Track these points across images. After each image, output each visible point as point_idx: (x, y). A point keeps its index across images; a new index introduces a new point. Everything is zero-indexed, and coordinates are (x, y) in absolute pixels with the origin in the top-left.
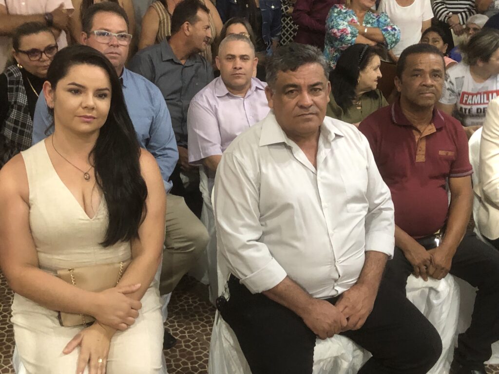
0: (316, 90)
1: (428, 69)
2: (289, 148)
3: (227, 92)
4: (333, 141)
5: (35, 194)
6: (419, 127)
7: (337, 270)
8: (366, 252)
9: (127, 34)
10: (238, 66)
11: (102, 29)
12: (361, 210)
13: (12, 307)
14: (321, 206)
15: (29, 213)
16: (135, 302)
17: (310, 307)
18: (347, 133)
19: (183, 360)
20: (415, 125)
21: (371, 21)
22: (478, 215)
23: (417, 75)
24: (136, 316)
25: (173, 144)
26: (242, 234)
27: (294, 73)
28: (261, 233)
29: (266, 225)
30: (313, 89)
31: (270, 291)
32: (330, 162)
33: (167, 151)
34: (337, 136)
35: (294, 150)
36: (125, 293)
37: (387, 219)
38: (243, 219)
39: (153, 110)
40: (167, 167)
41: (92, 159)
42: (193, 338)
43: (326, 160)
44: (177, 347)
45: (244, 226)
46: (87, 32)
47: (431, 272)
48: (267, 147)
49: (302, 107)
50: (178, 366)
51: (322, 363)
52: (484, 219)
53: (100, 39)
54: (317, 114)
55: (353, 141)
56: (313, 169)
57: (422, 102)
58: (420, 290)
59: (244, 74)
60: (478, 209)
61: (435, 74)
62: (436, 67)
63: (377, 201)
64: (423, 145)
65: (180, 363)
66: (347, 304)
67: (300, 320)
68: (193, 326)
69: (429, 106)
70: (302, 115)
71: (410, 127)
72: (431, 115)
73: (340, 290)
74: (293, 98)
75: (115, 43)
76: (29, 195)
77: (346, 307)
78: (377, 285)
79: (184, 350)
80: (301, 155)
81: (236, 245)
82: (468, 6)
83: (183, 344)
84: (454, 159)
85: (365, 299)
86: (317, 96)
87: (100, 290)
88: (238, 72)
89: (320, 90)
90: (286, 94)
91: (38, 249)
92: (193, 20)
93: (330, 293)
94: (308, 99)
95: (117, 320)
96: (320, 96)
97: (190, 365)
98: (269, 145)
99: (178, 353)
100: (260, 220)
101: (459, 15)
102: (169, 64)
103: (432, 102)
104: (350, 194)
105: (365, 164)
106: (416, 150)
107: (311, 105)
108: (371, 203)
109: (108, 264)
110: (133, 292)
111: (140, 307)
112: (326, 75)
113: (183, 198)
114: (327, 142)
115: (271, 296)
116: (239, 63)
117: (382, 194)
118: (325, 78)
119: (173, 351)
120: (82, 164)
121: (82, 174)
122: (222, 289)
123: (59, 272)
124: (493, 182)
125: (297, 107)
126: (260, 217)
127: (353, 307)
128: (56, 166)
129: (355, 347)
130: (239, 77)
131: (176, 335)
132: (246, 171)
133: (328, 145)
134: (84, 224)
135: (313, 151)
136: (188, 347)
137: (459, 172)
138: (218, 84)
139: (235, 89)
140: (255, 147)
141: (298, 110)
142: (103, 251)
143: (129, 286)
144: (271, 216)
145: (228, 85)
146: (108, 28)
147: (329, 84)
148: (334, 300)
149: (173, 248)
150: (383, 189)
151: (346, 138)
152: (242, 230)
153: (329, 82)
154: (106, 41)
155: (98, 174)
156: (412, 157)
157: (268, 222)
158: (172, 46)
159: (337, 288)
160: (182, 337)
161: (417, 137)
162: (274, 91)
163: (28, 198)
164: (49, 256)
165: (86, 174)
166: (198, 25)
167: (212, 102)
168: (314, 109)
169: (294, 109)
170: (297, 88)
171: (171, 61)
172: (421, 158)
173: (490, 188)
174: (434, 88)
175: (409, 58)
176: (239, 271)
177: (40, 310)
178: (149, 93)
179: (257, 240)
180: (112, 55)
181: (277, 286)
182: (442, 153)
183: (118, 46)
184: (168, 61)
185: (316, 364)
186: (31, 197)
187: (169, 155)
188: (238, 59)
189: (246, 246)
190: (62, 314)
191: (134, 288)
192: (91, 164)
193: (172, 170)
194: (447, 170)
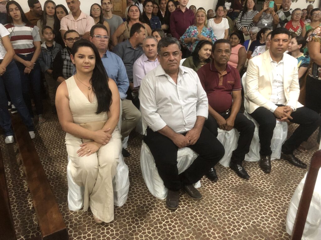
0: (176, 54)
1: (224, 49)
2: (166, 77)
3: (148, 59)
4: (183, 74)
5: (71, 95)
6: (220, 72)
7: (185, 121)
8: (197, 116)
9: (107, 36)
10: (151, 49)
11: (98, 35)
12: (194, 100)
13: (65, 138)
14: (179, 98)
15: (69, 102)
16: (109, 135)
17: (175, 137)
18: (189, 72)
19: (133, 161)
20: (219, 71)
21: (205, 31)
22: (246, 105)
23: (220, 52)
24: (109, 140)
25: (127, 80)
26: (149, 109)
27: (167, 48)
28: (157, 109)
29: (158, 106)
30: (175, 53)
31: (160, 130)
32: (182, 82)
33: (125, 83)
34: (185, 72)
35: (168, 77)
36: (105, 132)
37: (205, 105)
38: (150, 104)
39: (119, 66)
40: (125, 89)
41: (91, 82)
42: (137, 153)
43: (180, 81)
44: (130, 157)
45: (151, 106)
46: (92, 36)
47: (226, 128)
48: (158, 77)
49: (170, 61)
50: (131, 163)
51: (181, 158)
52: (248, 106)
53: (97, 39)
54: (176, 63)
55: (192, 75)
56: (175, 84)
57: (221, 63)
58: (221, 133)
59: (154, 52)
60: (246, 103)
61: (227, 51)
62: (227, 49)
63: (201, 98)
64: (222, 79)
65: (132, 162)
66: (190, 135)
67: (172, 141)
68: (137, 149)
69: (224, 64)
70: (171, 64)
71: (217, 72)
72: (226, 67)
73: (187, 130)
74: (167, 58)
75: (103, 40)
76: (68, 95)
77: (189, 136)
78: (201, 129)
79: (133, 158)
80: (171, 79)
81: (148, 113)
82: (250, 23)
83: (133, 155)
84: (234, 84)
85: (197, 133)
86: (176, 56)
87: (96, 131)
88: (151, 51)
89: (177, 54)
90: (165, 56)
91: (73, 116)
92: (139, 31)
93: (183, 130)
94: (173, 57)
95: (102, 141)
96: (177, 57)
97: (135, 163)
98: (159, 76)
99: (131, 159)
100: (156, 105)
101: (246, 27)
102: (129, 49)
103: (225, 62)
104: (189, 94)
105: (196, 83)
106: (219, 81)
107: (174, 60)
108: (199, 99)
109: (99, 121)
110: (108, 131)
111: (111, 137)
112: (179, 48)
113: (131, 101)
114: (181, 74)
115: (160, 132)
116: (151, 48)
117: (203, 95)
118: (179, 50)
119: (129, 158)
120: (87, 84)
121: (88, 88)
122: (144, 132)
123: (81, 125)
124: (250, 92)
125: (169, 61)
126: (157, 103)
127: (192, 137)
128: (78, 85)
129: (194, 153)
130: (152, 53)
131: (131, 152)
132: (151, 86)
133: (181, 76)
134: (89, 105)
135: (176, 79)
136: (135, 156)
137: (237, 89)
138: (144, 56)
139: (150, 59)
140: (154, 77)
141: (169, 62)
142: (97, 116)
143: (106, 129)
144: (160, 103)
145: (148, 57)
146: (100, 34)
147: (181, 53)
148: (185, 134)
149: (128, 119)
150: (204, 93)
151: (189, 74)
152: (150, 108)
153: (181, 52)
154: (100, 39)
155: (93, 87)
156: (218, 83)
157: (159, 105)
158: (131, 42)
159: (185, 129)
160: (132, 153)
161: (220, 76)
162: (160, 55)
163: (68, 97)
164: (77, 118)
165: (89, 87)
166: (141, 33)
167: (142, 63)
168: (175, 61)
169: (167, 62)
170: (168, 54)
171: (130, 48)
172: (221, 84)
173: (249, 94)
174: (226, 57)
175: (217, 45)
176: (149, 124)
177: (75, 138)
178: (117, 60)
179: (156, 112)
180: (102, 45)
181: (163, 128)
182: (229, 82)
183: (104, 41)
184: (129, 48)
185: (178, 158)
186: (69, 96)
187: (125, 84)
188: (151, 46)
189: (151, 114)
190: (83, 139)
191: (108, 130)
192: (90, 84)
193: (127, 90)
194: (231, 88)
